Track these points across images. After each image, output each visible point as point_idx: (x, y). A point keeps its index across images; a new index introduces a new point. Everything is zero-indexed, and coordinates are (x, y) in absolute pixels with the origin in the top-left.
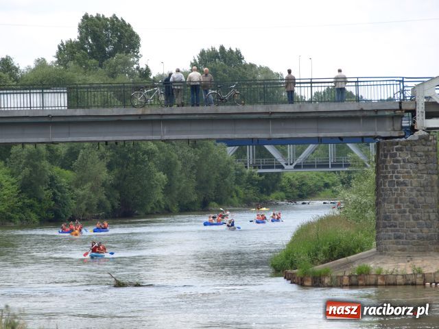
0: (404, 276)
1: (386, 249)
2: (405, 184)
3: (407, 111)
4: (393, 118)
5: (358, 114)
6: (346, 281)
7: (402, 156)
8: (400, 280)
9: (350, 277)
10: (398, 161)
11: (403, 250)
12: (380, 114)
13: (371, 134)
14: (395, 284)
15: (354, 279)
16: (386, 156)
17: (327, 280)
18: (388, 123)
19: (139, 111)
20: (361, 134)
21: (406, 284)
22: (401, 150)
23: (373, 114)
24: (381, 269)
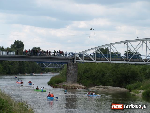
0: (71, 87)
1: (68, 82)
2: (72, 71)
3: (73, 58)
4: (70, 59)
5: (65, 59)
6: (61, 87)
7: (72, 66)
8: (70, 87)
9: (62, 86)
10: (71, 67)
11: (71, 82)
12: (68, 59)
13: (67, 62)
14: (70, 88)
15: (63, 87)
16: (69, 66)
17: (58, 87)
18: (70, 60)
19: (27, 56)
20: (65, 62)
21: (72, 88)
22: (72, 65)
23: (67, 59)
24: (67, 85)
